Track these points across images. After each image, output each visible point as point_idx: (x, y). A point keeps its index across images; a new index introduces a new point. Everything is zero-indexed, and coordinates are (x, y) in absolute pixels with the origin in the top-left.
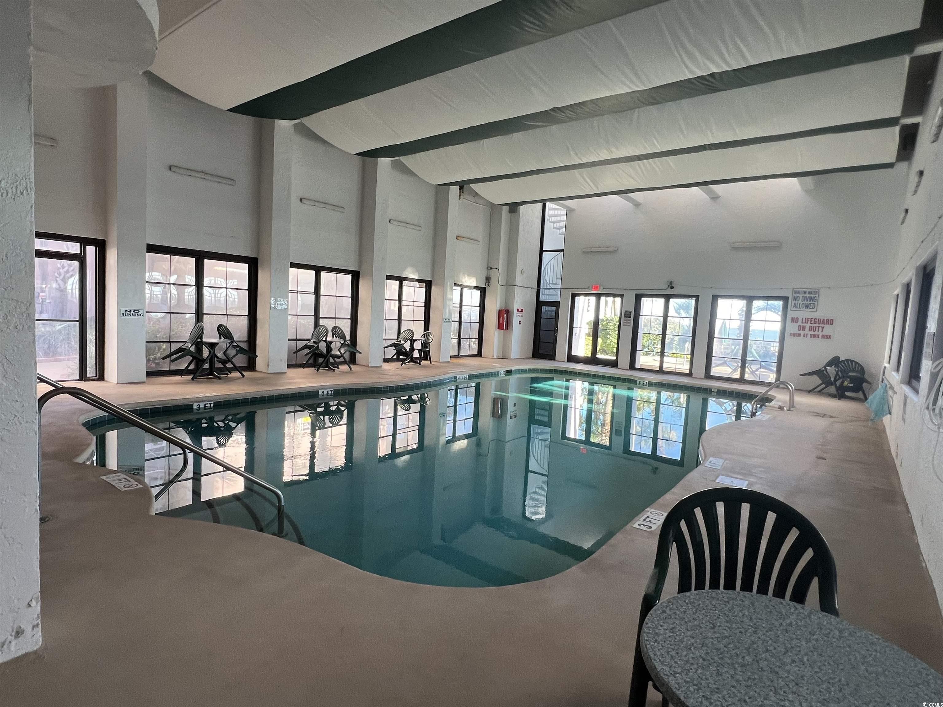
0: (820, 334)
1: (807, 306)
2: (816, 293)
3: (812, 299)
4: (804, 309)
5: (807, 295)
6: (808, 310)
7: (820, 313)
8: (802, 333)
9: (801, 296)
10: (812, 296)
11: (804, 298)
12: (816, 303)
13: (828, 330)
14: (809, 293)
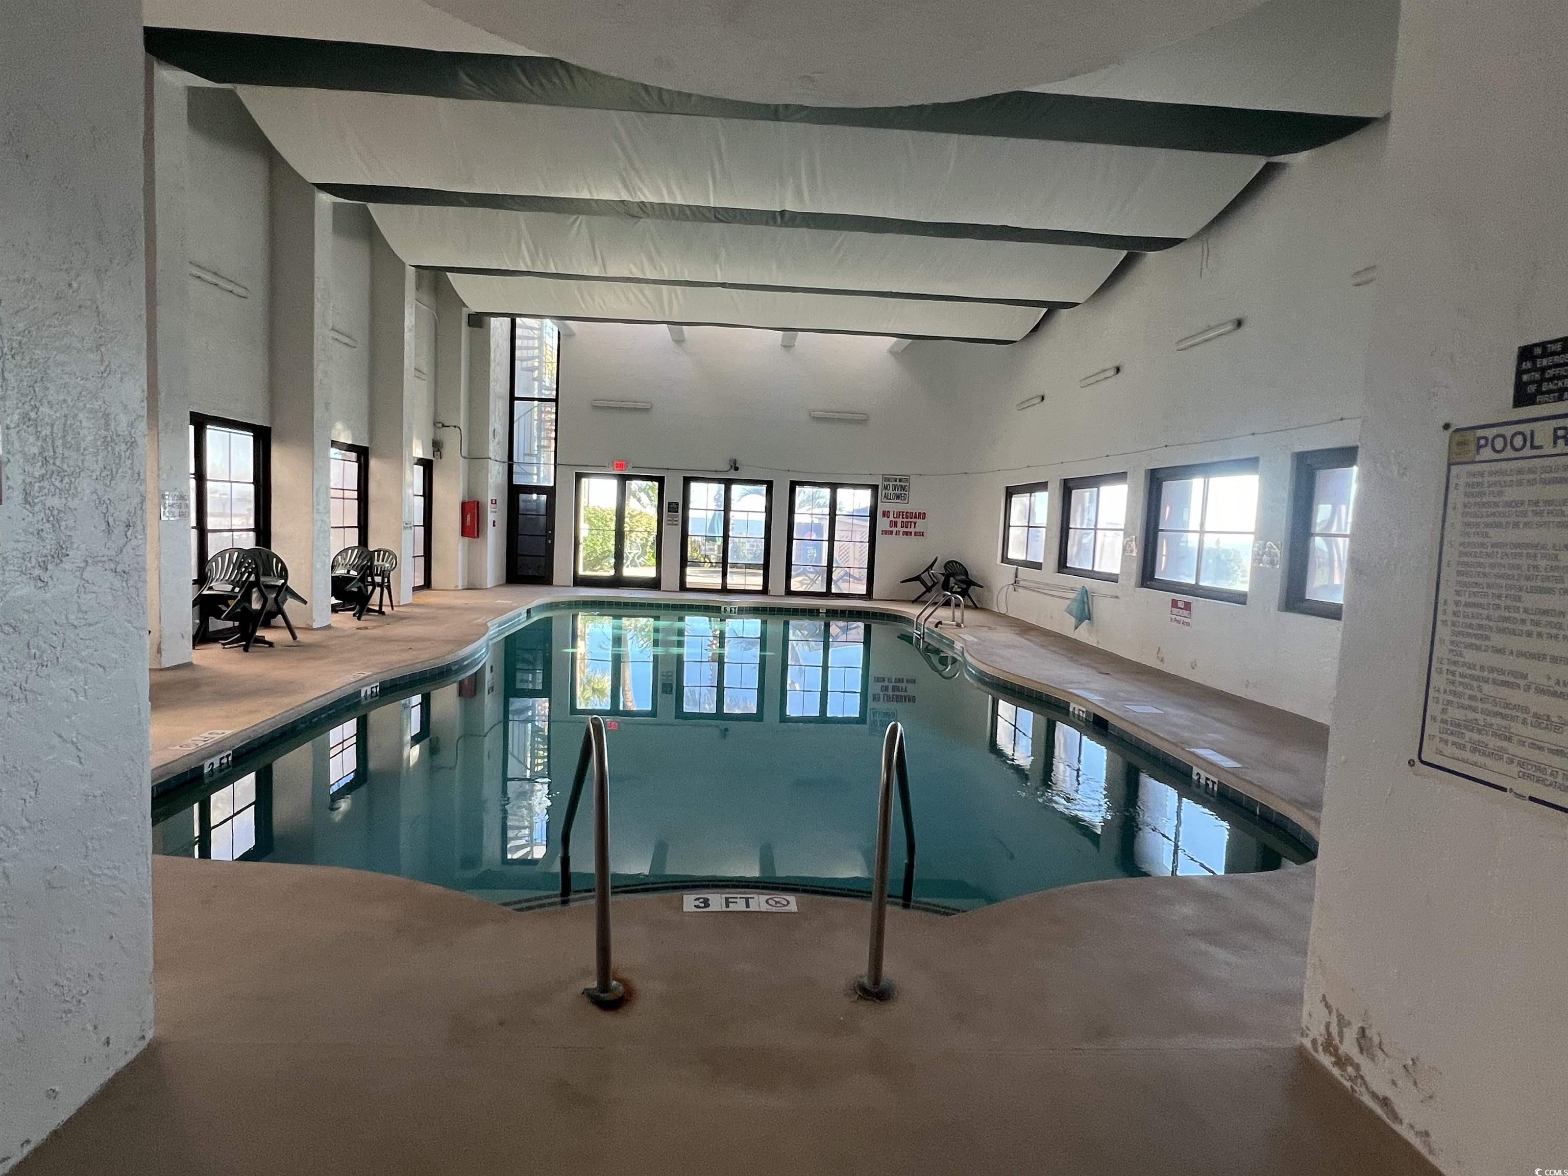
0: (912, 530)
1: (898, 497)
2: (907, 480)
3: (903, 488)
4: (895, 501)
5: (898, 483)
6: (900, 501)
7: (912, 506)
8: (894, 529)
9: (891, 484)
10: (903, 484)
11: (895, 487)
12: (907, 493)
13: (920, 525)
14: (900, 480)
